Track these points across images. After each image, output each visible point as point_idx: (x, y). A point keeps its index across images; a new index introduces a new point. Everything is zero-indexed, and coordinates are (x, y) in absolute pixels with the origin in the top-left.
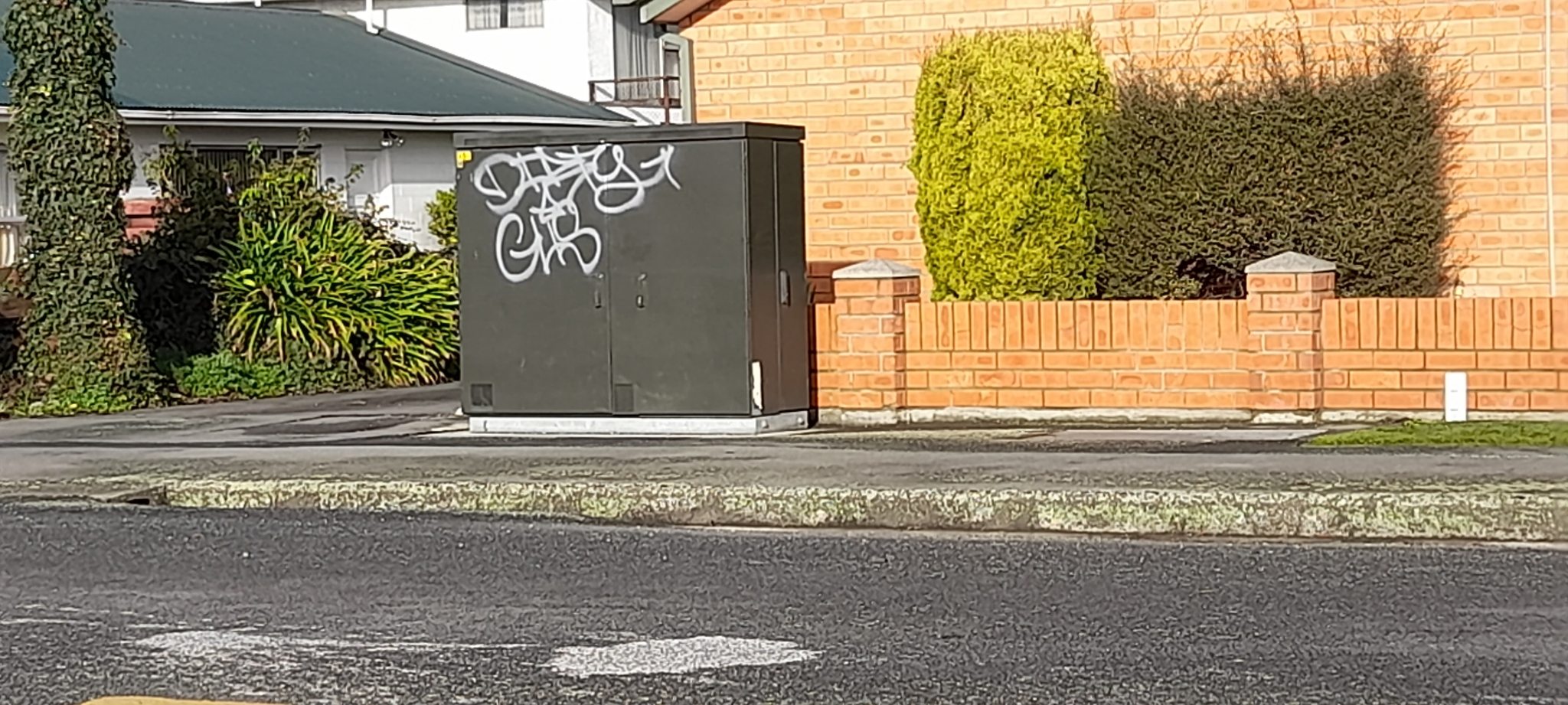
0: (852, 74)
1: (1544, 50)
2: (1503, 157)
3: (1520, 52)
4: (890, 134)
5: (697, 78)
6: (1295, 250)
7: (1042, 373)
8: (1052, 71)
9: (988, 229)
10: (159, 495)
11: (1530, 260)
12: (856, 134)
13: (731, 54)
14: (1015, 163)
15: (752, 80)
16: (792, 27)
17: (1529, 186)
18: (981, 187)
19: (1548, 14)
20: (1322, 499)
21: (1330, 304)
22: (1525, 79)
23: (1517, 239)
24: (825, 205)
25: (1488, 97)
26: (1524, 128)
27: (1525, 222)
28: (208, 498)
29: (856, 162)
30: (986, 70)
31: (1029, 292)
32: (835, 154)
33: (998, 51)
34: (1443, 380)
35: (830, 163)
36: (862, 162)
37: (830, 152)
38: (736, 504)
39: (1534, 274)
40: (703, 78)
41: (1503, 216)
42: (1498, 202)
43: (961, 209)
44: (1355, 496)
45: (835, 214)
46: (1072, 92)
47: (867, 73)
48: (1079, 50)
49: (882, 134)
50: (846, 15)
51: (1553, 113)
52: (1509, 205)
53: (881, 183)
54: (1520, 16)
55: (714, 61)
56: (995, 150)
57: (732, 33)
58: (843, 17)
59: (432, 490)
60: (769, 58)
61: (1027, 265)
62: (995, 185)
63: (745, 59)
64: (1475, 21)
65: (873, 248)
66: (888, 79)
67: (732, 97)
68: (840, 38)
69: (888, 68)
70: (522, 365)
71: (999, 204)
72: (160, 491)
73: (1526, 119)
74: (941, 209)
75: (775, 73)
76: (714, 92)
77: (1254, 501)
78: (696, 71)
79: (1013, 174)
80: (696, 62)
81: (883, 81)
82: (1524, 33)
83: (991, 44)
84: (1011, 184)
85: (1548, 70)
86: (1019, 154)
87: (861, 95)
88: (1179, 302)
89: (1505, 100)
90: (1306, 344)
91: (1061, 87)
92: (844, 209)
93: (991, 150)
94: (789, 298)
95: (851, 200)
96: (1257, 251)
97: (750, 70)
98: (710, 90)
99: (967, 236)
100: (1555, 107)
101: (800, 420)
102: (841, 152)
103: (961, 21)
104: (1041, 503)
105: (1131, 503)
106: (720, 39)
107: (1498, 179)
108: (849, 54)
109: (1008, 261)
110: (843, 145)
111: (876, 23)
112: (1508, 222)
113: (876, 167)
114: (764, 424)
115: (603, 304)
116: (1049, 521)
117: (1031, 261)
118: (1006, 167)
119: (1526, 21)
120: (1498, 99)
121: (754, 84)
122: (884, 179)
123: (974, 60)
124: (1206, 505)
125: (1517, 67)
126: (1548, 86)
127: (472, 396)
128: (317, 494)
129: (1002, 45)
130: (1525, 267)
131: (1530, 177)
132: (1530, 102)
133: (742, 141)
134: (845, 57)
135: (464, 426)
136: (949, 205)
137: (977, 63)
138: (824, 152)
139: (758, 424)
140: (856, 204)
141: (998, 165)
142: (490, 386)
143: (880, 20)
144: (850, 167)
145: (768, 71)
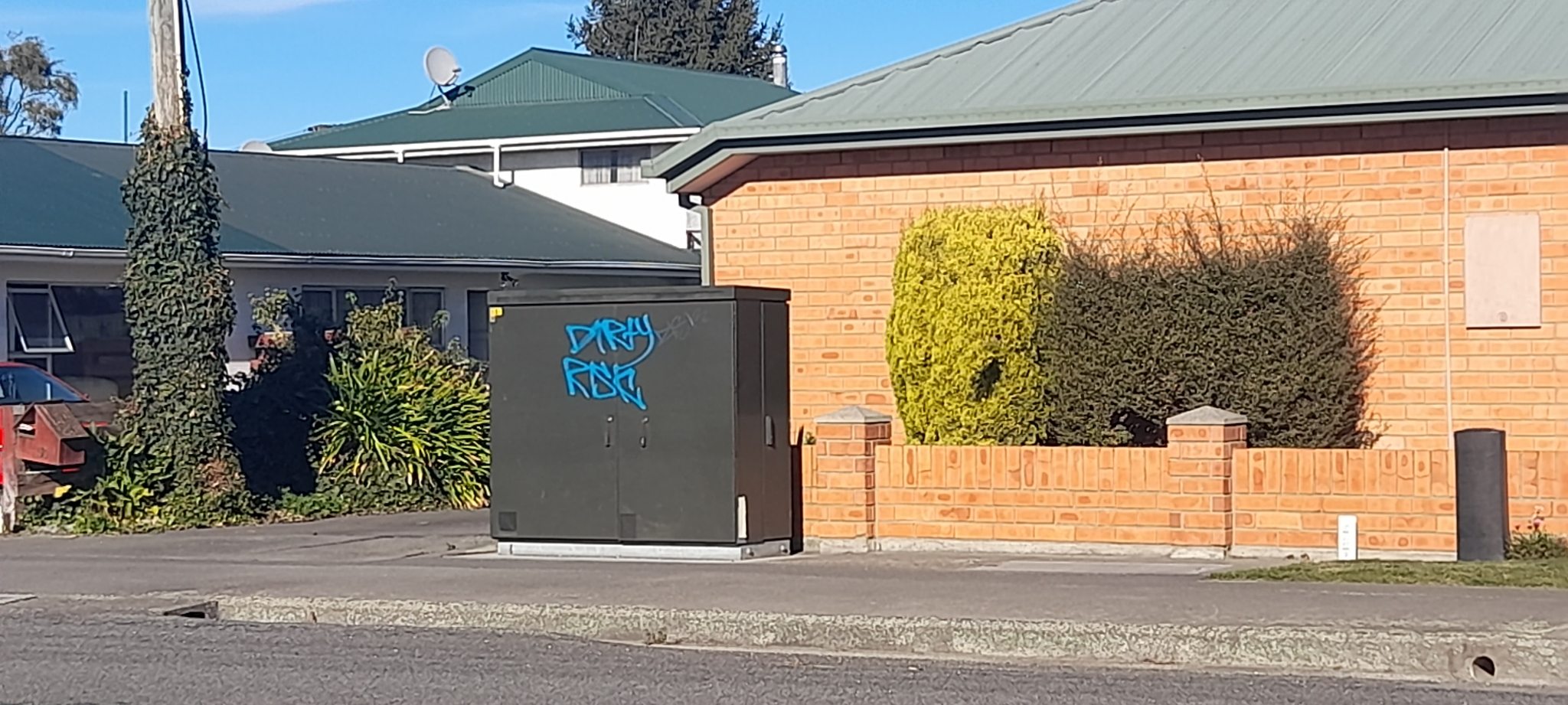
0: (849, 241)
1: (1443, 229)
2: (1407, 323)
3: (1422, 230)
4: (880, 294)
5: (715, 242)
6: (1213, 404)
7: (993, 508)
8: (1007, 243)
9: (950, 380)
10: (212, 608)
11: (1431, 414)
12: (851, 293)
13: (745, 221)
14: (975, 323)
15: (763, 245)
16: (798, 199)
17: (1430, 349)
18: (946, 343)
19: (1446, 198)
20: (1194, 631)
21: (1240, 453)
22: (1427, 254)
23: (1419, 396)
24: (824, 356)
25: (1395, 270)
26: (1426, 297)
27: (1426, 381)
28: (253, 611)
29: (850, 318)
30: (951, 241)
31: (986, 437)
32: (832, 310)
33: (962, 225)
34: (1336, 522)
35: (828, 319)
36: (856, 318)
37: (828, 309)
38: (697, 625)
39: (1433, 427)
40: (720, 242)
41: (1406, 375)
42: (1402, 363)
43: (928, 362)
44: (1223, 629)
45: (831, 363)
46: (1025, 262)
47: (861, 240)
48: (1032, 224)
49: (873, 294)
50: (843, 189)
51: (1450, 285)
52: (1412, 365)
53: (871, 336)
54: (1422, 199)
55: (731, 228)
56: (959, 310)
57: (746, 204)
58: (840, 191)
59: (442, 608)
60: (778, 226)
61: (985, 413)
62: (957, 342)
63: (756, 226)
64: (1383, 202)
65: (864, 394)
66: (879, 245)
67: (745, 259)
68: (837, 209)
69: (879, 236)
70: (543, 496)
71: (960, 358)
72: (213, 605)
73: (1426, 290)
74: (909, 361)
75: (783, 239)
76: (730, 255)
77: (1136, 630)
78: (715, 236)
79: (972, 333)
80: (715, 228)
81: (874, 247)
82: (1426, 214)
83: (956, 217)
84: (971, 341)
85: (1446, 247)
86: (979, 314)
87: (855, 259)
88: (1111, 449)
89: (1409, 272)
90: (1218, 488)
91: (1015, 257)
92: (840, 359)
93: (955, 310)
94: (774, 440)
95: (846, 351)
96: (1180, 405)
97: (760, 236)
98: (727, 253)
99: (933, 385)
100: (1452, 279)
101: (783, 548)
102: (838, 309)
103: (942, 195)
104: (956, 630)
105: (1033, 631)
106: (736, 208)
107: (1403, 342)
108: (845, 223)
109: (966, 410)
110: (840, 302)
111: (869, 197)
112: (1411, 379)
113: (868, 322)
114: (748, 551)
115: (612, 443)
116: (962, 645)
117: (988, 410)
118: (967, 326)
119: (1428, 203)
120: (1403, 271)
121: (764, 249)
122: (874, 333)
123: (941, 232)
124: (1095, 634)
125: (1419, 244)
126: (1446, 260)
127: (500, 523)
128: (345, 609)
129: (966, 219)
130: (1426, 420)
131: (1430, 341)
132: (1431, 274)
133: (732, 303)
134: (842, 226)
135: (491, 548)
136: (917, 358)
137: (944, 235)
138: (823, 309)
139: (742, 551)
140: (850, 355)
141: (960, 323)
142: (515, 513)
143: (872, 194)
144: (845, 323)
145: (775, 237)
